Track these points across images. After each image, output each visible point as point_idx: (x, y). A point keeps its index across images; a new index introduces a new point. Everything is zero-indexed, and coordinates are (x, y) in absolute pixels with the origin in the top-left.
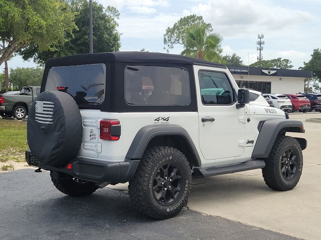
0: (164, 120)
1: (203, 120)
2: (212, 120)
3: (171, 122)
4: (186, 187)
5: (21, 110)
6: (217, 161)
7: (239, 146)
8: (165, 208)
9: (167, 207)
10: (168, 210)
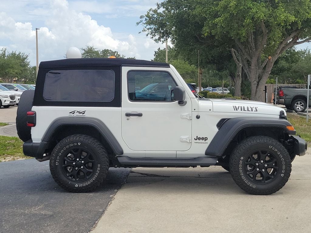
0: (80, 113)
1: (128, 115)
2: (140, 115)
3: (87, 115)
4: (98, 170)
5: (301, 103)
6: (147, 152)
7: (182, 142)
8: (73, 183)
9: (75, 183)
10: (77, 186)
